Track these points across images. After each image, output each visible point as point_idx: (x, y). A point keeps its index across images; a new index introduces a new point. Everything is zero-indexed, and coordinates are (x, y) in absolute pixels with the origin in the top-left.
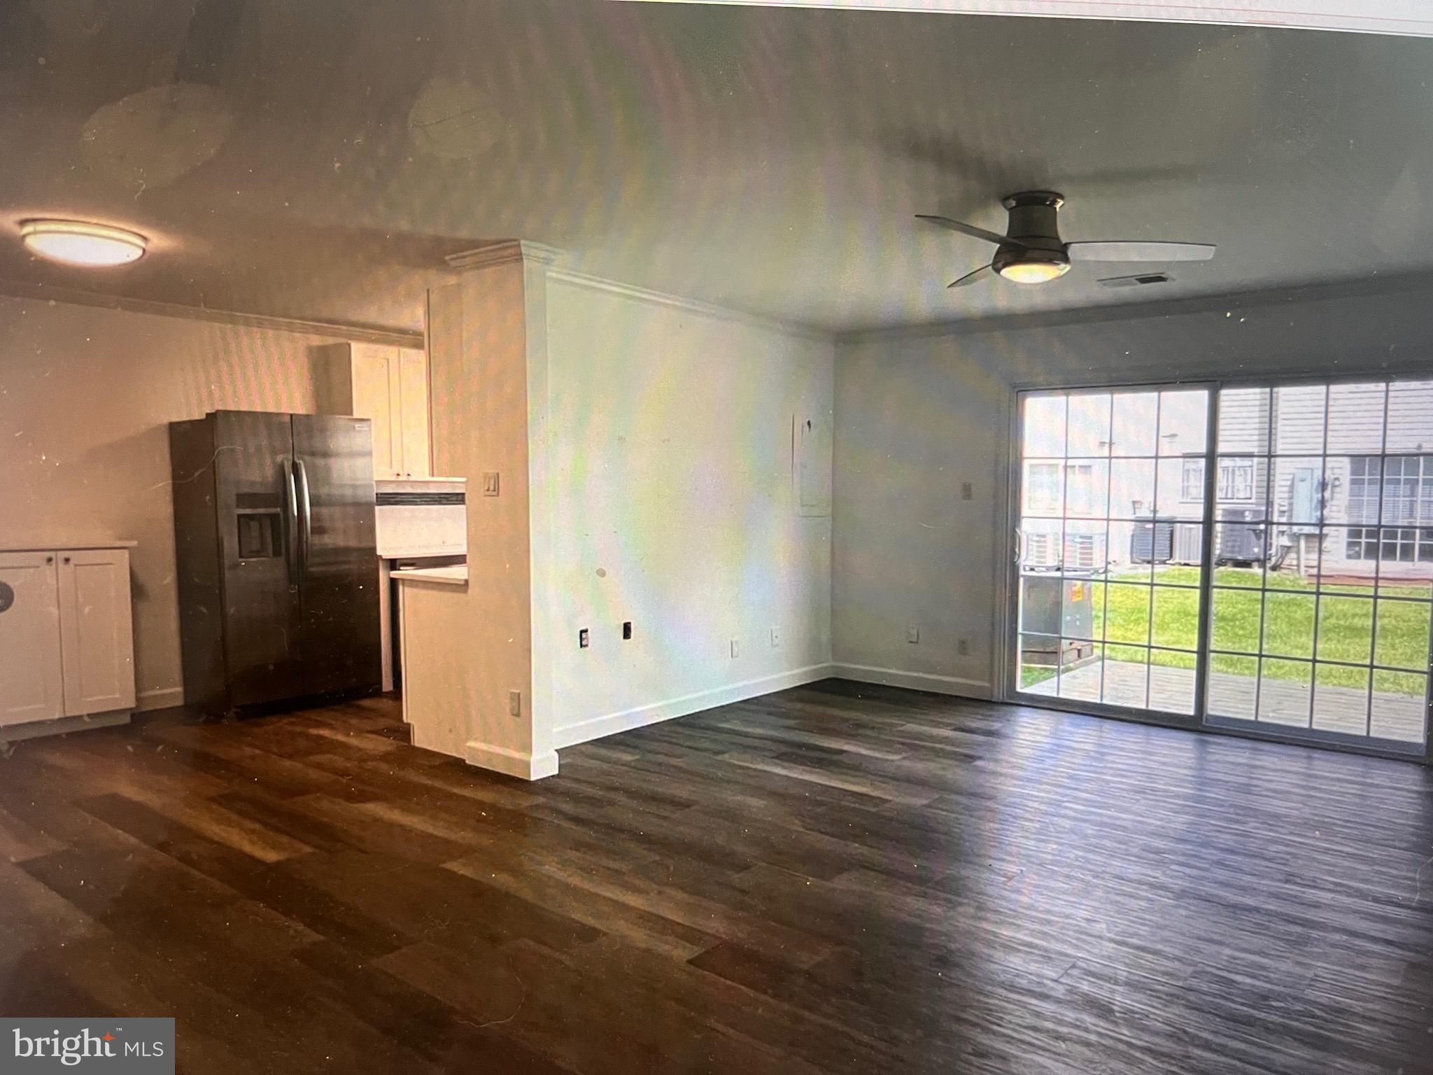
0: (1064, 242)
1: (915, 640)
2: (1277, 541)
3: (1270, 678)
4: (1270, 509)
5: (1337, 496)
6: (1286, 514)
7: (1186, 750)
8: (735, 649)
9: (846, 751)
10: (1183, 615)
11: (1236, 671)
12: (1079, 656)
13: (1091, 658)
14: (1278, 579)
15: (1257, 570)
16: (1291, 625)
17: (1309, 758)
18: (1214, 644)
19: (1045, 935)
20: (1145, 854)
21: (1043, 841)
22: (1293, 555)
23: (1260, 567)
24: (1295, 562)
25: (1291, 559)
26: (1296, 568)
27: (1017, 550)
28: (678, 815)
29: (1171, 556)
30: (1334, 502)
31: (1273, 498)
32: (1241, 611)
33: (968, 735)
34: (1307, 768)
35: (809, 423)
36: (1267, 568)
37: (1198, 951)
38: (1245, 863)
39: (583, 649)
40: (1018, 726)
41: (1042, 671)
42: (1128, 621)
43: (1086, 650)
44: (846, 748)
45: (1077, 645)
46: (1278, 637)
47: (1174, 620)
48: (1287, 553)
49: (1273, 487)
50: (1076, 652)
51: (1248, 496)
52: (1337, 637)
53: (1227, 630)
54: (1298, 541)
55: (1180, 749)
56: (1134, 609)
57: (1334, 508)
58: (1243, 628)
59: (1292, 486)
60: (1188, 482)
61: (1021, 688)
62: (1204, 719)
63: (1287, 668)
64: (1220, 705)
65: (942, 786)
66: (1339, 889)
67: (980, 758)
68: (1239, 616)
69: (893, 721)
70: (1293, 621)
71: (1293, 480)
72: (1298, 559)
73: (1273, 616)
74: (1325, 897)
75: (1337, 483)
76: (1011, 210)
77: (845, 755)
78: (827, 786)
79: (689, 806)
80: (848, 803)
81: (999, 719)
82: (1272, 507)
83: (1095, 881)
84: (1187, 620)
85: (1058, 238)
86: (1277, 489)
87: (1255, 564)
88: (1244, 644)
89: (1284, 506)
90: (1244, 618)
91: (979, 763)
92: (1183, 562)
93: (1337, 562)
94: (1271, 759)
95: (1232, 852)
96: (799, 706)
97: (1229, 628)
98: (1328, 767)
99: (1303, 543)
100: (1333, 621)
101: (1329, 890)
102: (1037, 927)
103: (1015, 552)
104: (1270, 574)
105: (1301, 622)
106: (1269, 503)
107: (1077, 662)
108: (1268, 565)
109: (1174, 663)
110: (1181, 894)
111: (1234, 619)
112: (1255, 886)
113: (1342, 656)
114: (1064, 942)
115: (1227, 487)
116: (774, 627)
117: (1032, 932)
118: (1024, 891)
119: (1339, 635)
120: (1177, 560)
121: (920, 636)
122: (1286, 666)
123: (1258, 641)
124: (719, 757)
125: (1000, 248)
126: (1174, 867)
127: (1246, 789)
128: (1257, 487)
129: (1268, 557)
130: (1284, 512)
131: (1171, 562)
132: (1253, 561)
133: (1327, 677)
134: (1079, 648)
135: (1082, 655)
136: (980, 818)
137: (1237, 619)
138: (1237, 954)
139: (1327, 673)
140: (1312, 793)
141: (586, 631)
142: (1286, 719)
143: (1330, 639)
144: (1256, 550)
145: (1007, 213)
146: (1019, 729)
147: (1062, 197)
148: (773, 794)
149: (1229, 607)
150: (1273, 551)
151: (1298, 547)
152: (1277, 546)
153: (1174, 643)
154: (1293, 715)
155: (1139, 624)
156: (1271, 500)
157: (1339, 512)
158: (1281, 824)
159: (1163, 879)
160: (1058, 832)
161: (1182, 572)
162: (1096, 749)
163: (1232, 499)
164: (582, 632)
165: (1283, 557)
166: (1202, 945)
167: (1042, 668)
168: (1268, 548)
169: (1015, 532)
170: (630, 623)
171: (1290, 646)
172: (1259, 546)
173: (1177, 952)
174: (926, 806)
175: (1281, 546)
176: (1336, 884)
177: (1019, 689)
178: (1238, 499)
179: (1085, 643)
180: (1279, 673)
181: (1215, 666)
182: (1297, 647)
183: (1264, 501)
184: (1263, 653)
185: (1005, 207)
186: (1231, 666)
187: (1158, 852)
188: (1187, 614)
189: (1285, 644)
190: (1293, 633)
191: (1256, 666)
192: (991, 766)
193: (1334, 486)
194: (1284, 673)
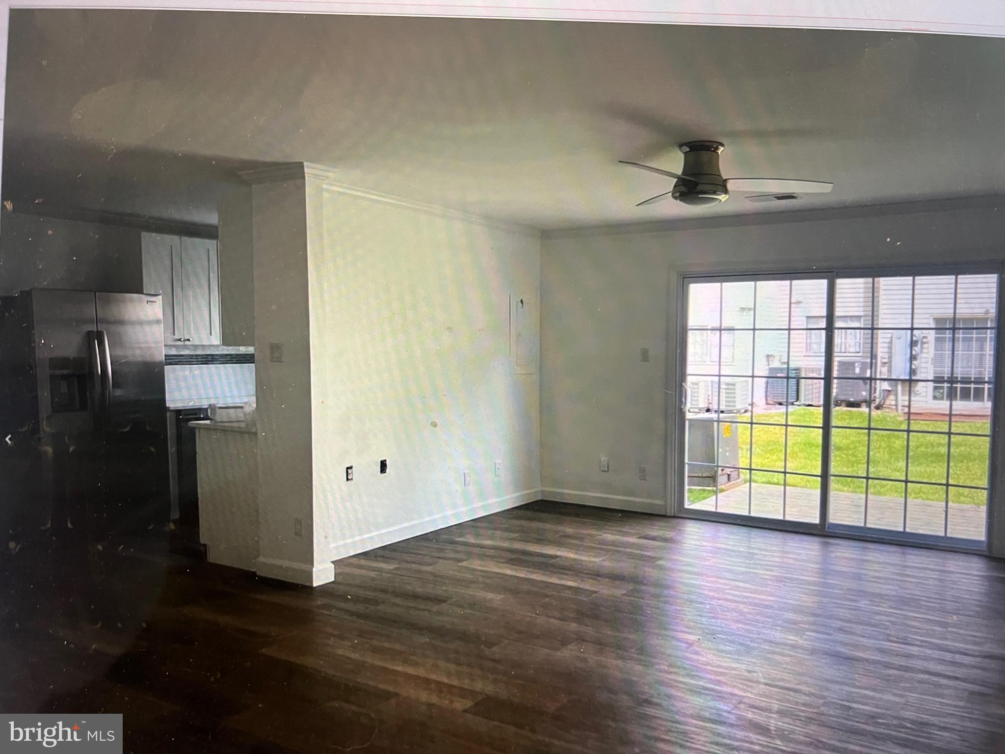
0: (724, 178)
1: (606, 469)
2: (880, 386)
3: (875, 494)
4: (874, 361)
5: (925, 351)
6: (887, 365)
7: (812, 550)
8: (468, 478)
9: (560, 556)
10: (808, 446)
11: (850, 490)
12: (729, 480)
13: (738, 481)
14: (881, 416)
15: (864, 409)
16: (891, 453)
17: (904, 553)
18: (834, 469)
19: (719, 683)
20: (786, 625)
21: (712, 618)
22: (892, 397)
23: (867, 407)
24: (893, 403)
25: (891, 400)
26: (894, 407)
27: (683, 400)
28: (435, 608)
29: (798, 399)
30: (923, 355)
31: (877, 352)
32: (853, 442)
33: (651, 542)
34: (902, 561)
35: (522, 301)
36: (872, 408)
37: (827, 689)
38: (859, 629)
39: (349, 482)
40: (687, 534)
41: (701, 492)
42: (766, 452)
43: (734, 474)
44: (559, 553)
45: (728, 471)
46: (881, 462)
47: (801, 451)
48: (887, 396)
49: (877, 343)
50: (727, 475)
51: (858, 350)
52: (925, 461)
53: (843, 458)
54: (896, 386)
55: (809, 549)
56: (770, 441)
57: (923, 360)
58: (854, 456)
59: (891, 342)
60: (810, 339)
61: (688, 505)
62: (827, 526)
63: (889, 487)
64: (838, 516)
65: (635, 580)
66: (923, 644)
67: (660, 559)
68: (852, 446)
69: (592, 532)
70: (893, 449)
71: (891, 338)
72: (896, 400)
73: (877, 446)
74: (914, 650)
75: (925, 340)
76: (685, 153)
77: (559, 559)
78: (548, 583)
79: (444, 601)
80: (567, 594)
81: (673, 528)
82: (876, 359)
83: (753, 645)
84: (811, 450)
85: (720, 176)
86: (880, 345)
87: (864, 405)
88: (856, 468)
89: (885, 358)
90: (855, 448)
91: (660, 562)
92: (807, 403)
93: (926, 402)
94: (875, 555)
95: (850, 621)
96: (517, 522)
97: (843, 456)
98: (917, 559)
99: (900, 387)
100: (923, 449)
101: (918, 646)
102: (713, 677)
103: (682, 402)
104: (875, 413)
105: (899, 450)
106: (873, 356)
107: (727, 485)
108: (873, 406)
109: (802, 484)
110: (813, 652)
111: (848, 449)
112: (865, 644)
113: (928, 477)
114: (734, 686)
115: (841, 343)
116: (497, 461)
117: (711, 681)
118: (702, 653)
119: (927, 460)
120: (803, 402)
121: (610, 466)
122: (888, 485)
123: (865, 465)
124: (461, 564)
125: (677, 181)
126: (807, 633)
127: (858, 577)
128: (864, 343)
129: (872, 399)
130: (885, 363)
131: (797, 403)
132: (862, 402)
133: (919, 493)
134: (729, 473)
135: (732, 479)
136: (665, 602)
137: (850, 449)
138: (853, 690)
139: (918, 490)
140: (905, 579)
141: (351, 468)
142: (886, 525)
143: (921, 464)
144: (864, 393)
145: (683, 156)
146: (687, 536)
147: (722, 145)
148: (506, 590)
149: (843, 439)
150: (877, 394)
151: (897, 391)
152: (880, 390)
153: (803, 468)
154: (892, 523)
155: (774, 453)
156: (874, 353)
157: (927, 363)
158: (883, 601)
159: (801, 642)
160: (724, 611)
161: (807, 412)
162: (747, 550)
163: (845, 352)
164: (348, 468)
165: (885, 399)
166: (830, 685)
167: (700, 490)
168: (873, 392)
169: (682, 385)
170: (385, 460)
171: (891, 469)
172: (865, 391)
173: (812, 690)
174: (624, 595)
175: (883, 390)
176: (922, 641)
177: (686, 506)
178: (850, 352)
179: (732, 470)
180: (882, 490)
181: (834, 486)
182: (895, 470)
183: (869, 355)
184: (870, 476)
185: (682, 151)
186: (845, 486)
187: (795, 623)
188: (811, 445)
189: (887, 467)
190: (893, 459)
191: (864, 485)
192: (668, 564)
193: (923, 343)
194: (887, 490)
